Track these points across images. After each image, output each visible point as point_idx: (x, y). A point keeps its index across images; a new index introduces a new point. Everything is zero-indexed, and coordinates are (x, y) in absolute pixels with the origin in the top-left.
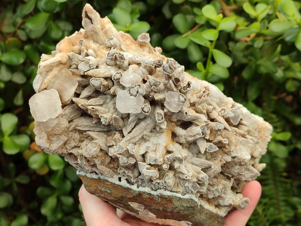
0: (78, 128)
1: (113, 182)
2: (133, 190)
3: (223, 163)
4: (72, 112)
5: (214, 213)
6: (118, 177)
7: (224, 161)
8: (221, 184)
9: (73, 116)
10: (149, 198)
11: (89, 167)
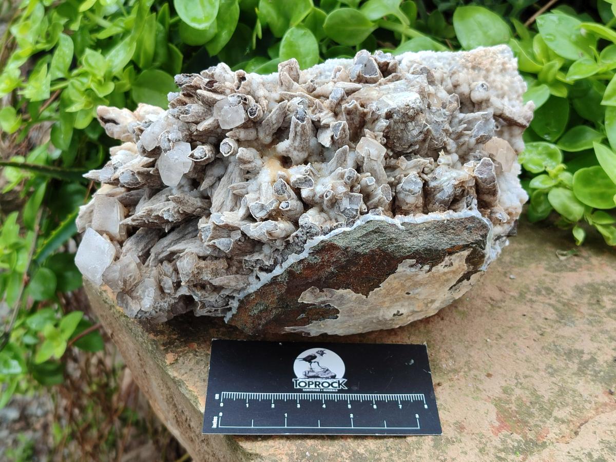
0: (161, 256)
1: (255, 290)
2: (278, 276)
3: (381, 137)
4: (138, 242)
5: (444, 220)
6: (254, 277)
7: (378, 133)
8: (411, 168)
9: (143, 245)
10: (304, 269)
11: (214, 296)
